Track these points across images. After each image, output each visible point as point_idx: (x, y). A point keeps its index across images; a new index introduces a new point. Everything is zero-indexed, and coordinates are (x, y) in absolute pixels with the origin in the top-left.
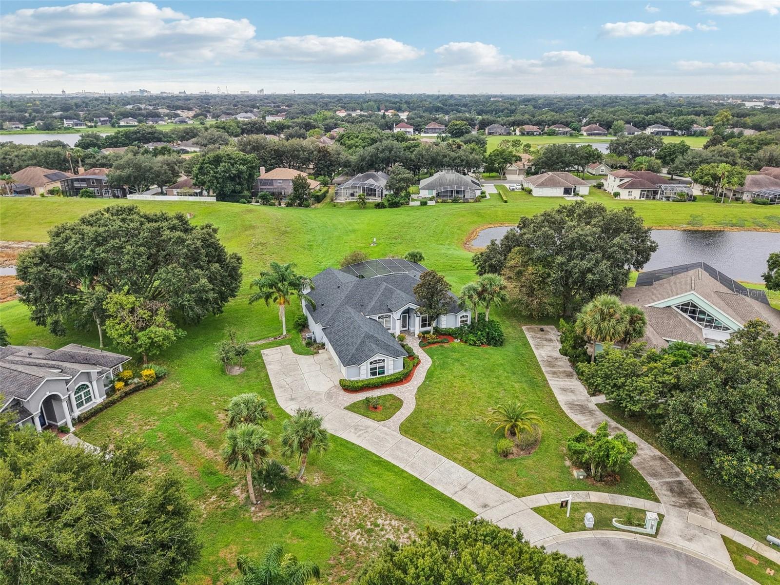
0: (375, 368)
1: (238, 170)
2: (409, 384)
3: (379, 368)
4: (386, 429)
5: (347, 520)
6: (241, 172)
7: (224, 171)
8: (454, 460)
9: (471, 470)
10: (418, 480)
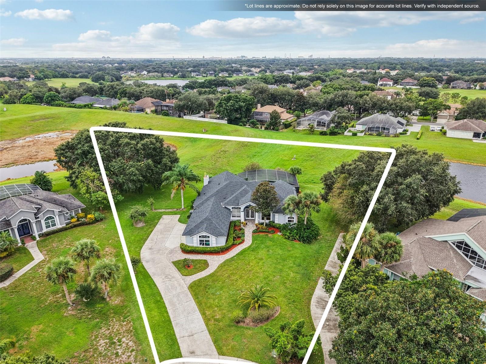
0: (203, 241)
1: (240, 106)
2: (223, 256)
3: (206, 241)
4: (183, 281)
5: (108, 332)
6: (241, 107)
7: (231, 106)
8: (203, 314)
9: (207, 325)
10: (170, 321)
